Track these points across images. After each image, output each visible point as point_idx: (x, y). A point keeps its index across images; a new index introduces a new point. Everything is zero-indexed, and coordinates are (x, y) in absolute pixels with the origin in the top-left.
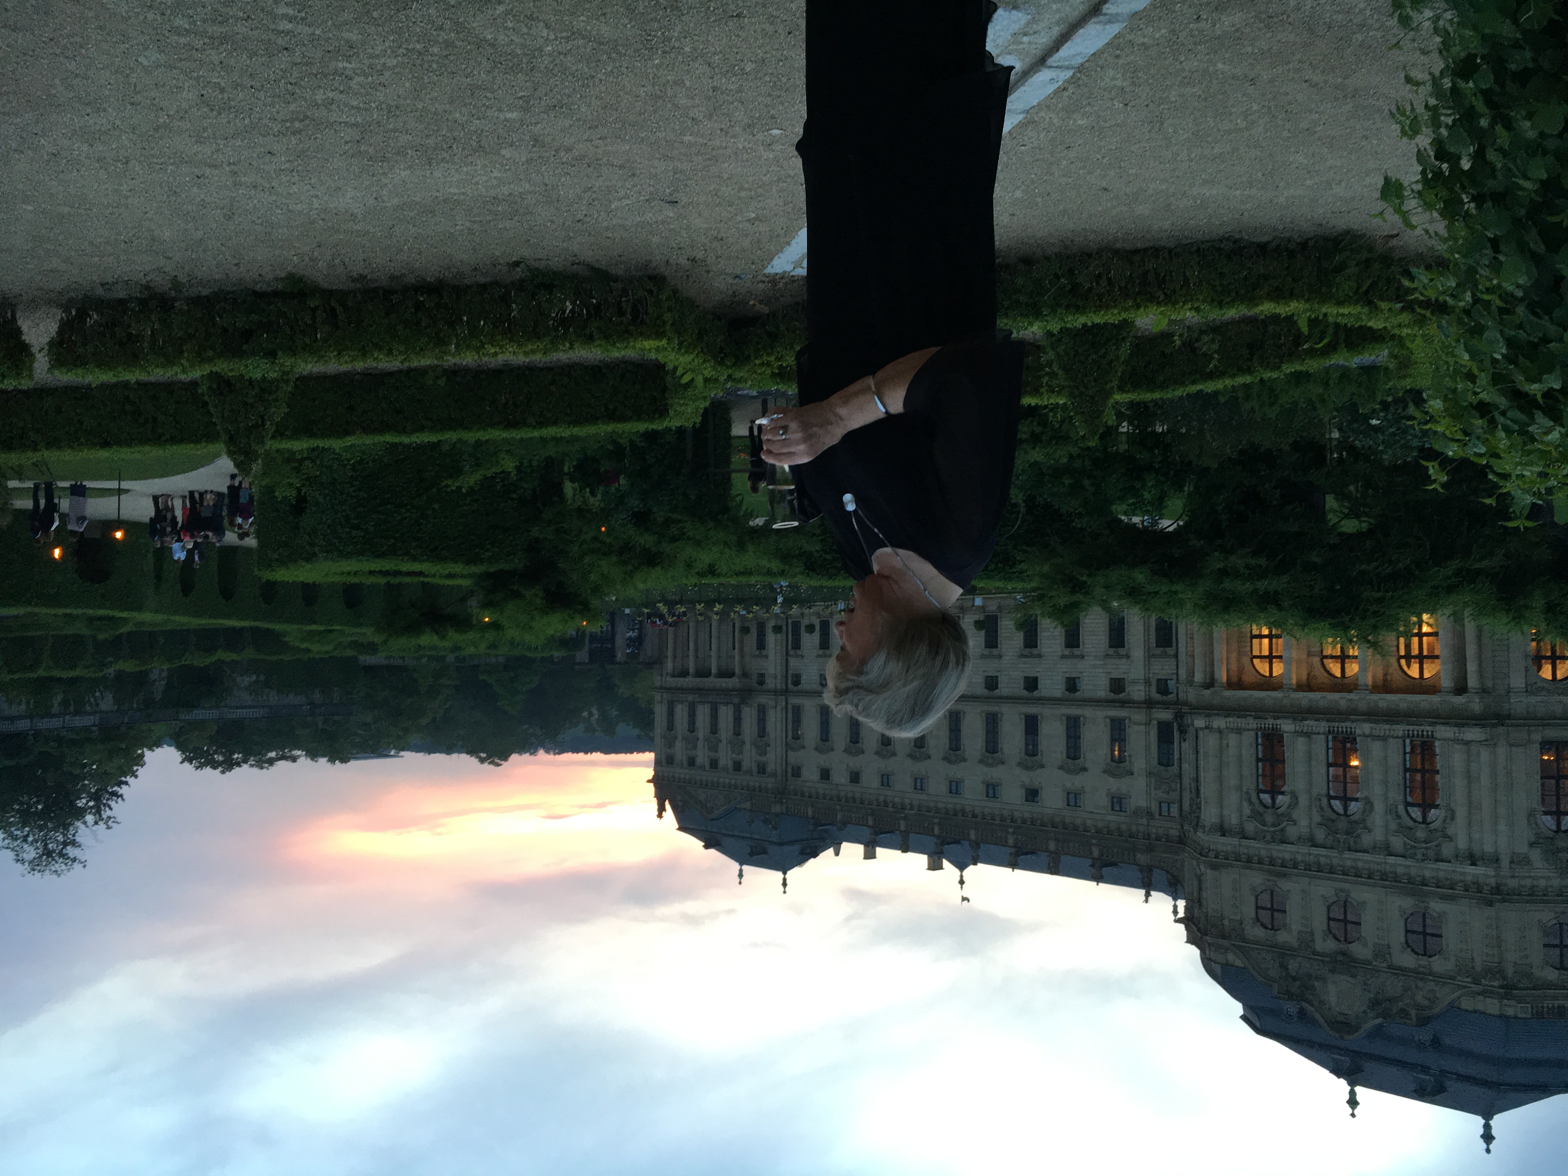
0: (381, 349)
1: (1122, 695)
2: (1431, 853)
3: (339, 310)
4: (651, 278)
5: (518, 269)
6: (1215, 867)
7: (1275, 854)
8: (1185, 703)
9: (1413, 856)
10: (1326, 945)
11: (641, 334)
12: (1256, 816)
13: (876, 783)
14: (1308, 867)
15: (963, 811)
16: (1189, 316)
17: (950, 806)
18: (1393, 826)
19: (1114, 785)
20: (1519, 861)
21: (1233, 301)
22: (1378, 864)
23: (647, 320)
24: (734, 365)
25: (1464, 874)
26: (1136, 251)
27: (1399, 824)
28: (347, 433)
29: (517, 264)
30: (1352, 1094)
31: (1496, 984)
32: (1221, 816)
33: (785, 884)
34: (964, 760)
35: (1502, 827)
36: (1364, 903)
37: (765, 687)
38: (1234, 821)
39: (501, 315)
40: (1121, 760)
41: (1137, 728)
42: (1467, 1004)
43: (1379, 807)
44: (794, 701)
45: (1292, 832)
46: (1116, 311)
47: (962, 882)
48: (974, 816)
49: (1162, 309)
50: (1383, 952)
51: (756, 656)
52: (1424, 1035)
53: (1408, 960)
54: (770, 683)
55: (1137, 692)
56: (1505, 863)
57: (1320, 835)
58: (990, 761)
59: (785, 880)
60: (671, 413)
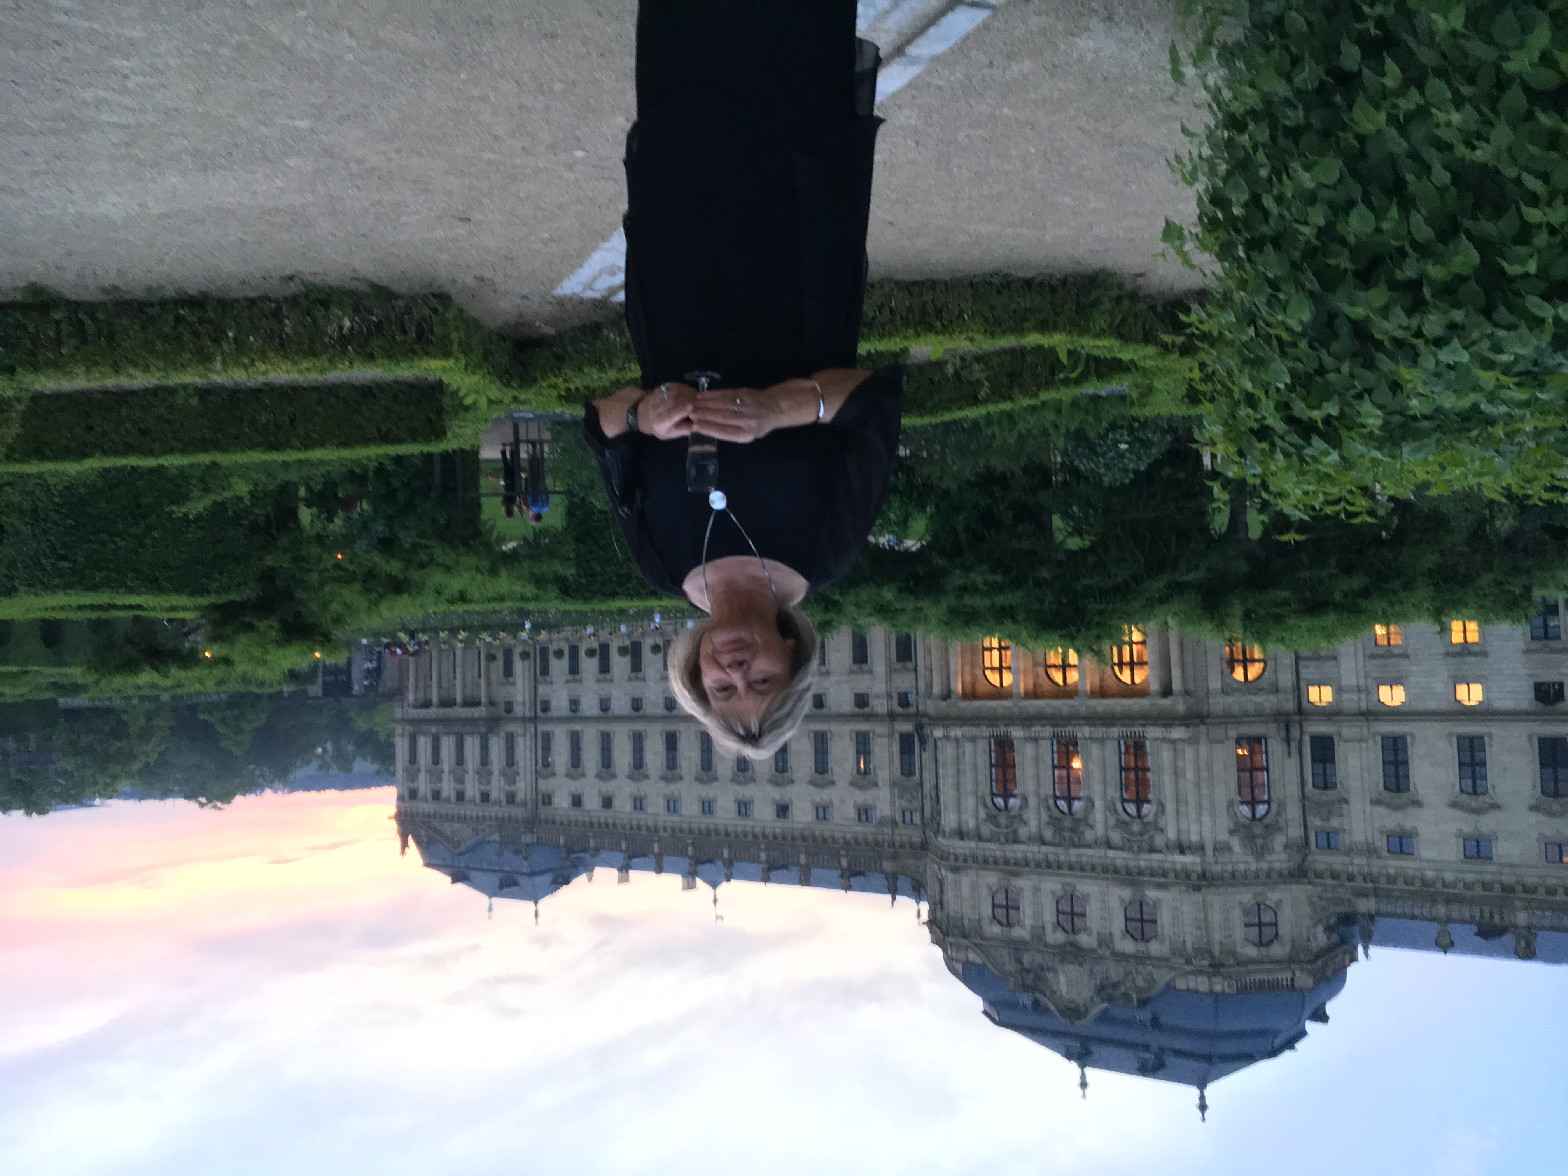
0: (135, 365)
1: (867, 710)
2: (1145, 846)
3: (88, 322)
4: (435, 296)
5: (292, 284)
6: (955, 870)
7: (1009, 854)
8: (925, 715)
9: (1130, 849)
10: (1054, 937)
11: (427, 353)
12: (992, 818)
13: (628, 807)
14: (1038, 865)
15: (716, 831)
16: (962, 344)
17: (703, 826)
18: (1112, 821)
19: (860, 796)
20: (1221, 848)
21: (1004, 332)
22: (1100, 857)
23: (433, 339)
24: (521, 387)
25: (1174, 863)
26: (915, 283)
27: (1118, 820)
28: (83, 455)
29: (291, 278)
30: (1083, 1076)
31: (1206, 963)
32: (960, 821)
33: (536, 915)
34: (716, 779)
35: (1206, 818)
36: (1089, 895)
37: (512, 715)
38: (972, 823)
39: (272, 331)
40: (866, 772)
41: (879, 740)
42: (1181, 984)
43: (1099, 804)
44: (542, 728)
45: (1023, 832)
46: (898, 340)
47: (715, 901)
48: (727, 834)
49: (941, 338)
50: (1105, 941)
51: (503, 684)
52: (1144, 1015)
53: (1128, 946)
54: (518, 711)
55: (880, 706)
56: (1209, 851)
57: (1048, 834)
58: (742, 779)
59: (536, 912)
60: (449, 434)
